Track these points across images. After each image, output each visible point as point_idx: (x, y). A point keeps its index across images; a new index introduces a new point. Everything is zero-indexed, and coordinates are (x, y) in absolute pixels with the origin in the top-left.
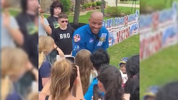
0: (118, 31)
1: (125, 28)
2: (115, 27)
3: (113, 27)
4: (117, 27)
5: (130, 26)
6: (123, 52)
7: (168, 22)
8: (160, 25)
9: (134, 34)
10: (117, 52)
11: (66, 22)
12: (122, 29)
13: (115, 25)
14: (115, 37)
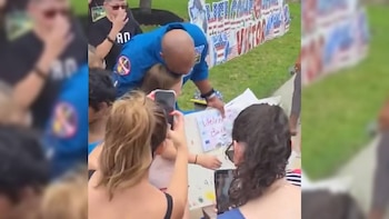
0: (240, 30)
1: (255, 23)
2: (231, 21)
3: (226, 21)
4: (236, 20)
5: (266, 17)
6: (250, 77)
7: (338, 14)
8: (320, 20)
9: (275, 35)
10: (236, 76)
11: (123, 7)
12: (247, 24)
13: (233, 15)
14: (233, 42)
